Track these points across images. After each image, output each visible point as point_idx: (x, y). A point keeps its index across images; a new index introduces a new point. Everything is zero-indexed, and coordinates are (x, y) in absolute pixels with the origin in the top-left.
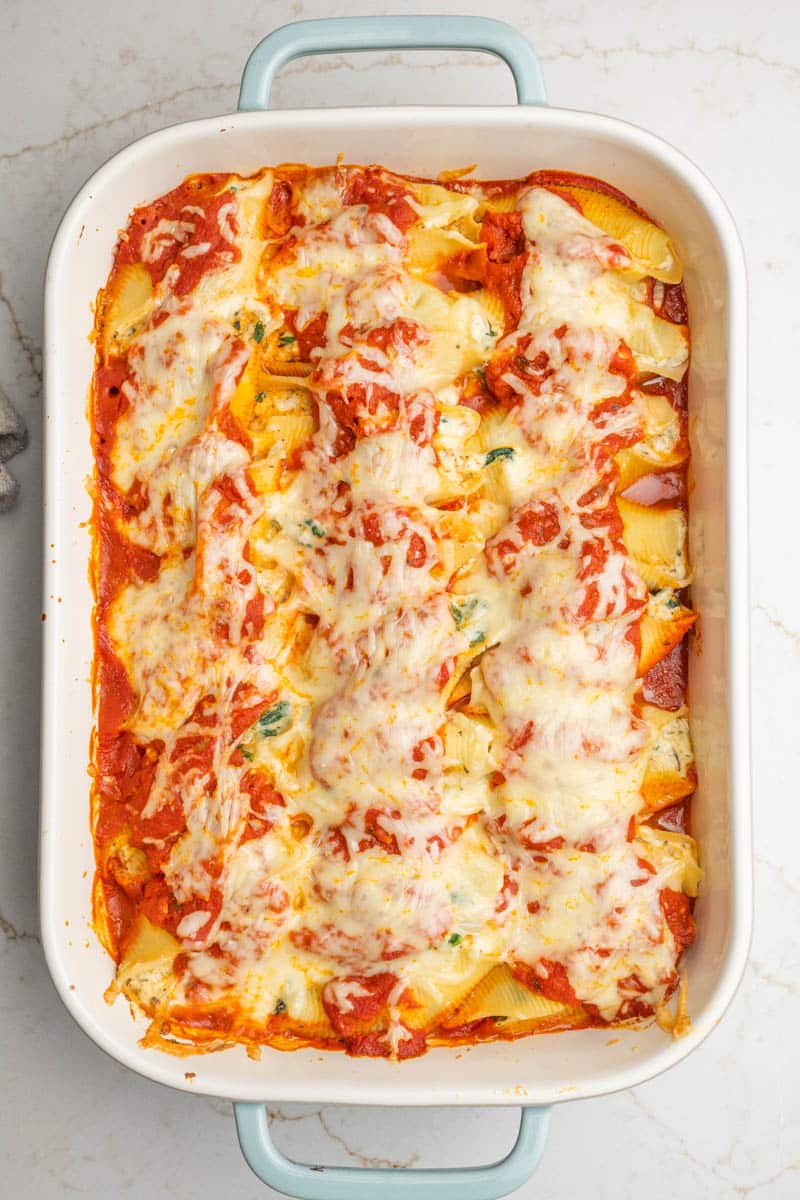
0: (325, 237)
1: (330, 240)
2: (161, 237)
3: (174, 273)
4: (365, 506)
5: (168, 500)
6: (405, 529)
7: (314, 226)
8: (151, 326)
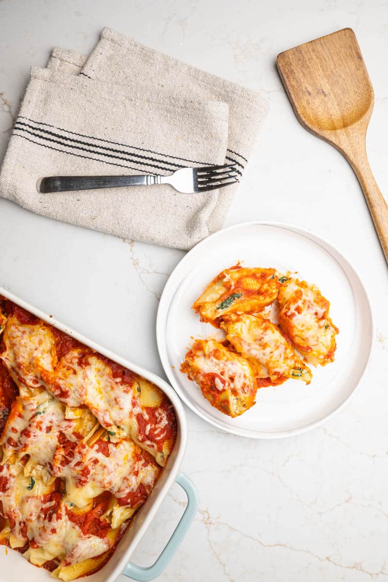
0: (132, 472)
1: (131, 473)
2: (161, 419)
3: (146, 417)
4: (35, 434)
5: (75, 373)
6: (21, 444)
7: (140, 469)
8: (134, 400)
